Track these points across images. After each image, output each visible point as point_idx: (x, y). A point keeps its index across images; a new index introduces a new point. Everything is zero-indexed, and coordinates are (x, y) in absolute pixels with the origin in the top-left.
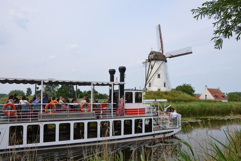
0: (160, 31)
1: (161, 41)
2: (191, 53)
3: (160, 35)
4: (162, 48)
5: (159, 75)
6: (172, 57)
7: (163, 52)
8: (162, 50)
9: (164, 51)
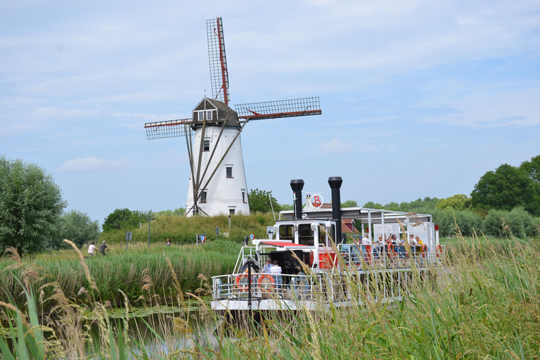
0: (221, 38)
1: (224, 69)
2: (319, 112)
3: (222, 51)
4: (224, 87)
5: (229, 171)
6: (257, 117)
7: (227, 101)
8: (226, 95)
9: (230, 97)
